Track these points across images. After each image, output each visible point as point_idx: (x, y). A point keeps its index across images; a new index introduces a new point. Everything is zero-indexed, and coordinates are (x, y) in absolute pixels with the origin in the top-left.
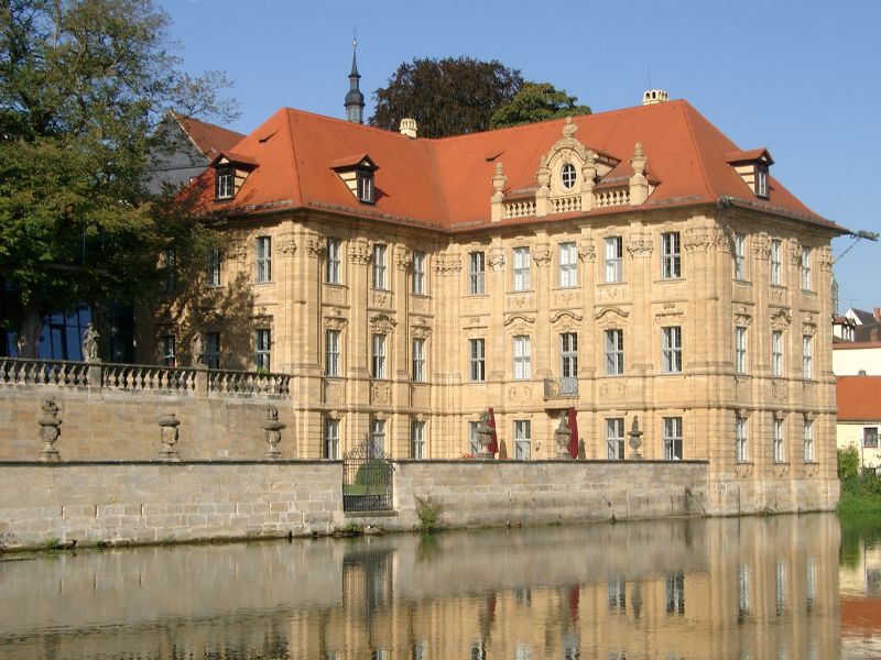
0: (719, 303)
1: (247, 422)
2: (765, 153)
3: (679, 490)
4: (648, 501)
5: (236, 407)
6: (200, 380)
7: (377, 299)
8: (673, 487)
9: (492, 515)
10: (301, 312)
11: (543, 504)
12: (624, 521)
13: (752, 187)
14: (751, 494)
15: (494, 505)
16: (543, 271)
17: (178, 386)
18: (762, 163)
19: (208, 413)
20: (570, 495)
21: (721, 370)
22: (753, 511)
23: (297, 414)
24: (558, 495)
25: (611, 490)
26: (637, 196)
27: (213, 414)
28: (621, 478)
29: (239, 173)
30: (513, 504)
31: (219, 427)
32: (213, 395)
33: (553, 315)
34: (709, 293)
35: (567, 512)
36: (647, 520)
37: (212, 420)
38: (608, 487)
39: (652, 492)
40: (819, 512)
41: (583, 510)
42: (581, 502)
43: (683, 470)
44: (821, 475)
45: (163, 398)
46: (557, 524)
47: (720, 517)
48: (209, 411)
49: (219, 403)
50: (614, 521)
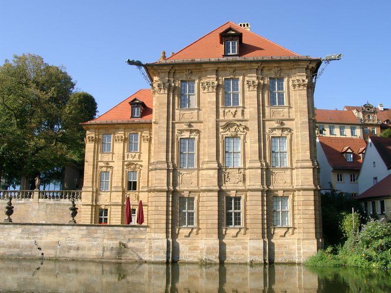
1: (56, 210)
3: (115, 243)
4: (78, 249)
5: (51, 204)
7: (130, 156)
8: (105, 241)
10: (86, 166)
18: (231, 35)
19: (37, 207)
20: (6, 243)
22: (196, 260)
23: (82, 207)
25: (43, 241)
27: (39, 207)
28: (53, 234)
31: (42, 212)
32: (41, 200)
37: (38, 210)
38: (41, 239)
39: (84, 243)
41: (15, 251)
43: (119, 231)
44: (296, 236)
45: (20, 202)
48: (38, 206)
49: (43, 203)
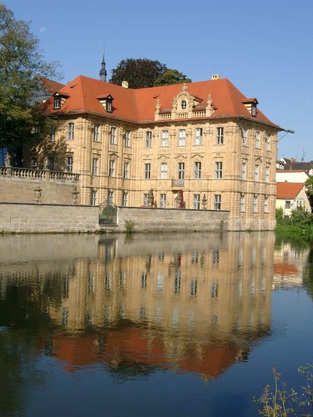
0: (237, 154)
1: (63, 191)
2: (256, 100)
3: (219, 221)
5: (60, 185)
6: (47, 175)
7: (112, 147)
8: (217, 220)
9: (152, 228)
10: (84, 151)
11: (170, 224)
12: (199, 232)
13: (250, 112)
14: (244, 224)
15: (153, 224)
16: (173, 140)
17: (39, 176)
18: (254, 103)
19: (49, 187)
21: (236, 178)
22: (245, 230)
23: (82, 188)
24: (175, 221)
25: (195, 220)
26: (209, 114)
27: (51, 187)
28: (198, 216)
29: (63, 99)
30: (159, 224)
31: (53, 192)
32: (51, 180)
33: (176, 156)
34: (233, 150)
35: (179, 227)
36: (207, 231)
37: (51, 190)
39: (209, 221)
40: (268, 231)
41: (184, 227)
42: (184, 224)
43: (221, 214)
44: (270, 217)
45: (33, 181)
46: (175, 232)
47: (233, 231)
49: (53, 184)
50: (195, 231)
